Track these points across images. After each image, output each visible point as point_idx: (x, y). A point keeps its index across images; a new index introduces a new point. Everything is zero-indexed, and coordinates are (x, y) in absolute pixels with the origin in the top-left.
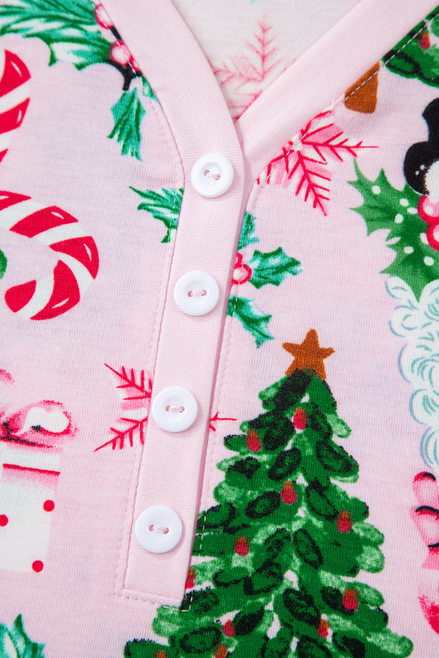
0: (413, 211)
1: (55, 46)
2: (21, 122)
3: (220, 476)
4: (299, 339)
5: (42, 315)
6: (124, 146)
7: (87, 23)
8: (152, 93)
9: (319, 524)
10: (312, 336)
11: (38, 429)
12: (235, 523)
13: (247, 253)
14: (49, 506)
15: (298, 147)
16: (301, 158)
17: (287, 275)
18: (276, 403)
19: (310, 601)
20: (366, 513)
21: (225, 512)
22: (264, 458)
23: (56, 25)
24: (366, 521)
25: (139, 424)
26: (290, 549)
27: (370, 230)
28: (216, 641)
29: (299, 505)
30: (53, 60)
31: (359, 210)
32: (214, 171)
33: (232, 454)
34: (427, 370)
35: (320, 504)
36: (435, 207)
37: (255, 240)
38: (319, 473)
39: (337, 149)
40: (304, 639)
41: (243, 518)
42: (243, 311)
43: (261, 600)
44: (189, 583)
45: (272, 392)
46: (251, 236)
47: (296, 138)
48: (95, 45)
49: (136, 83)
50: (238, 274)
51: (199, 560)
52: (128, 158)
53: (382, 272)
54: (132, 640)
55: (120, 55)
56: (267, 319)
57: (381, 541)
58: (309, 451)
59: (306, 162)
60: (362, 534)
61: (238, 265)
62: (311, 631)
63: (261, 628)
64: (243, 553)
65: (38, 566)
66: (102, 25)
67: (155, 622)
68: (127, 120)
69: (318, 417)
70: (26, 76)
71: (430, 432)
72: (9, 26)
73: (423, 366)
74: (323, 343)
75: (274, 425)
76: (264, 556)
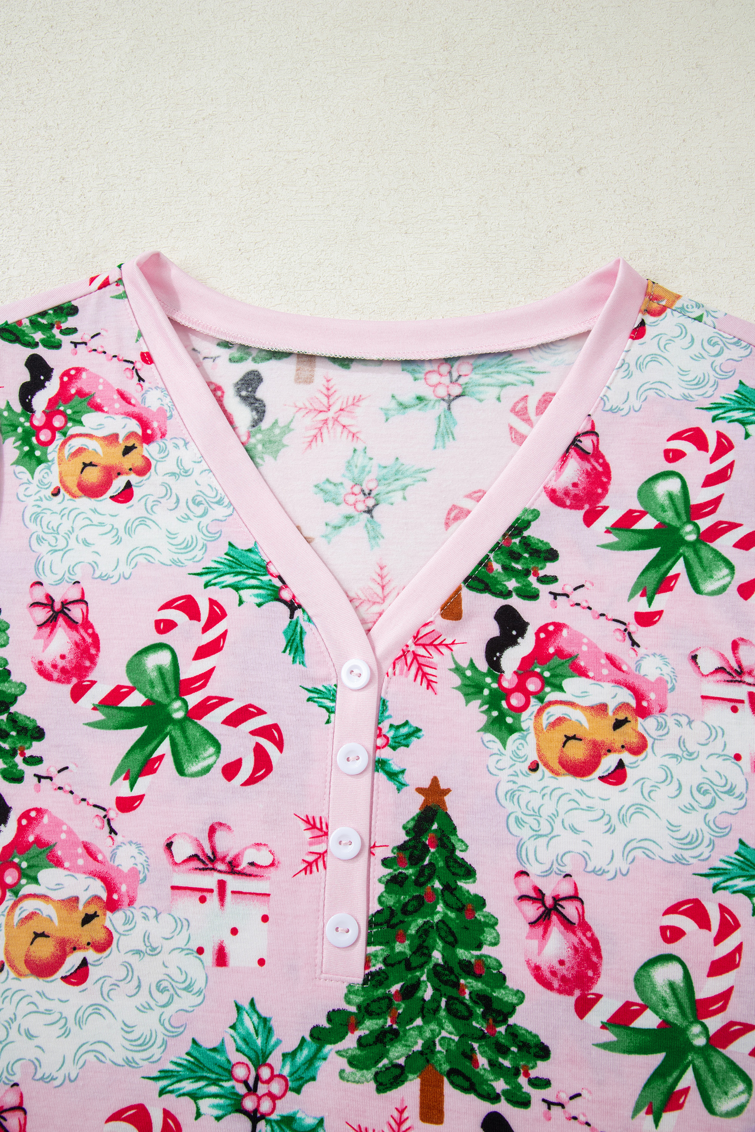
0: (495, 686)
1: (242, 592)
2: (223, 646)
3: (381, 888)
4: (426, 784)
5: (247, 783)
6: (294, 658)
7: (262, 575)
8: (310, 619)
9: (452, 915)
10: (435, 780)
11: (252, 864)
12: (394, 921)
13: (385, 726)
14: (265, 919)
15: (412, 648)
16: (415, 656)
17: (414, 739)
18: (415, 831)
19: (451, 971)
20: (484, 904)
21: (387, 913)
22: (410, 871)
23: (241, 578)
24: (485, 910)
25: (322, 855)
26: (434, 934)
27: (467, 702)
28: (390, 1006)
29: (438, 903)
30: (241, 602)
31: (458, 688)
32: (356, 671)
33: (387, 872)
34: (516, 797)
35: (452, 900)
36: (509, 682)
37: (390, 716)
38: (450, 879)
39: (439, 647)
40: (450, 998)
41: (400, 916)
42: (386, 768)
43: (418, 974)
44: (367, 966)
45: (411, 825)
46: (386, 714)
47: (410, 642)
48: (268, 589)
49: (298, 613)
50: (380, 742)
51: (372, 949)
52: (297, 666)
53: (479, 731)
54: (331, 1010)
55: (286, 595)
56: (403, 772)
57: (496, 923)
58: (441, 864)
59: (419, 658)
60: (482, 919)
61: (379, 736)
62: (454, 992)
63: (419, 994)
64: (402, 942)
65: (261, 962)
66: (272, 575)
67: (346, 996)
68: (294, 639)
69: (444, 838)
70: (224, 615)
71: (522, 842)
72: (210, 581)
73: (512, 795)
74: (443, 786)
75: (415, 847)
76: (417, 942)
